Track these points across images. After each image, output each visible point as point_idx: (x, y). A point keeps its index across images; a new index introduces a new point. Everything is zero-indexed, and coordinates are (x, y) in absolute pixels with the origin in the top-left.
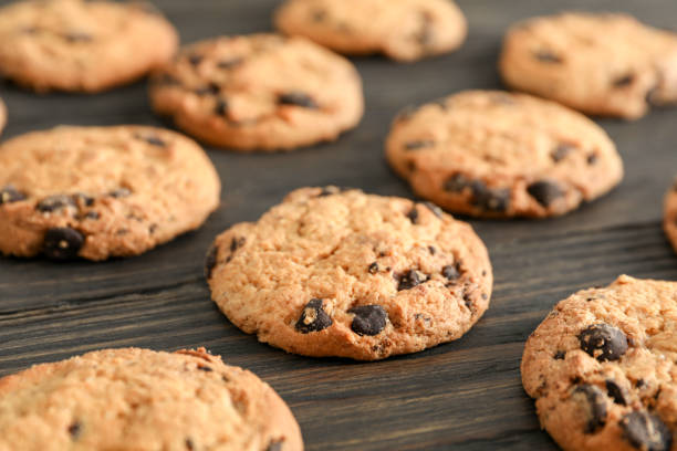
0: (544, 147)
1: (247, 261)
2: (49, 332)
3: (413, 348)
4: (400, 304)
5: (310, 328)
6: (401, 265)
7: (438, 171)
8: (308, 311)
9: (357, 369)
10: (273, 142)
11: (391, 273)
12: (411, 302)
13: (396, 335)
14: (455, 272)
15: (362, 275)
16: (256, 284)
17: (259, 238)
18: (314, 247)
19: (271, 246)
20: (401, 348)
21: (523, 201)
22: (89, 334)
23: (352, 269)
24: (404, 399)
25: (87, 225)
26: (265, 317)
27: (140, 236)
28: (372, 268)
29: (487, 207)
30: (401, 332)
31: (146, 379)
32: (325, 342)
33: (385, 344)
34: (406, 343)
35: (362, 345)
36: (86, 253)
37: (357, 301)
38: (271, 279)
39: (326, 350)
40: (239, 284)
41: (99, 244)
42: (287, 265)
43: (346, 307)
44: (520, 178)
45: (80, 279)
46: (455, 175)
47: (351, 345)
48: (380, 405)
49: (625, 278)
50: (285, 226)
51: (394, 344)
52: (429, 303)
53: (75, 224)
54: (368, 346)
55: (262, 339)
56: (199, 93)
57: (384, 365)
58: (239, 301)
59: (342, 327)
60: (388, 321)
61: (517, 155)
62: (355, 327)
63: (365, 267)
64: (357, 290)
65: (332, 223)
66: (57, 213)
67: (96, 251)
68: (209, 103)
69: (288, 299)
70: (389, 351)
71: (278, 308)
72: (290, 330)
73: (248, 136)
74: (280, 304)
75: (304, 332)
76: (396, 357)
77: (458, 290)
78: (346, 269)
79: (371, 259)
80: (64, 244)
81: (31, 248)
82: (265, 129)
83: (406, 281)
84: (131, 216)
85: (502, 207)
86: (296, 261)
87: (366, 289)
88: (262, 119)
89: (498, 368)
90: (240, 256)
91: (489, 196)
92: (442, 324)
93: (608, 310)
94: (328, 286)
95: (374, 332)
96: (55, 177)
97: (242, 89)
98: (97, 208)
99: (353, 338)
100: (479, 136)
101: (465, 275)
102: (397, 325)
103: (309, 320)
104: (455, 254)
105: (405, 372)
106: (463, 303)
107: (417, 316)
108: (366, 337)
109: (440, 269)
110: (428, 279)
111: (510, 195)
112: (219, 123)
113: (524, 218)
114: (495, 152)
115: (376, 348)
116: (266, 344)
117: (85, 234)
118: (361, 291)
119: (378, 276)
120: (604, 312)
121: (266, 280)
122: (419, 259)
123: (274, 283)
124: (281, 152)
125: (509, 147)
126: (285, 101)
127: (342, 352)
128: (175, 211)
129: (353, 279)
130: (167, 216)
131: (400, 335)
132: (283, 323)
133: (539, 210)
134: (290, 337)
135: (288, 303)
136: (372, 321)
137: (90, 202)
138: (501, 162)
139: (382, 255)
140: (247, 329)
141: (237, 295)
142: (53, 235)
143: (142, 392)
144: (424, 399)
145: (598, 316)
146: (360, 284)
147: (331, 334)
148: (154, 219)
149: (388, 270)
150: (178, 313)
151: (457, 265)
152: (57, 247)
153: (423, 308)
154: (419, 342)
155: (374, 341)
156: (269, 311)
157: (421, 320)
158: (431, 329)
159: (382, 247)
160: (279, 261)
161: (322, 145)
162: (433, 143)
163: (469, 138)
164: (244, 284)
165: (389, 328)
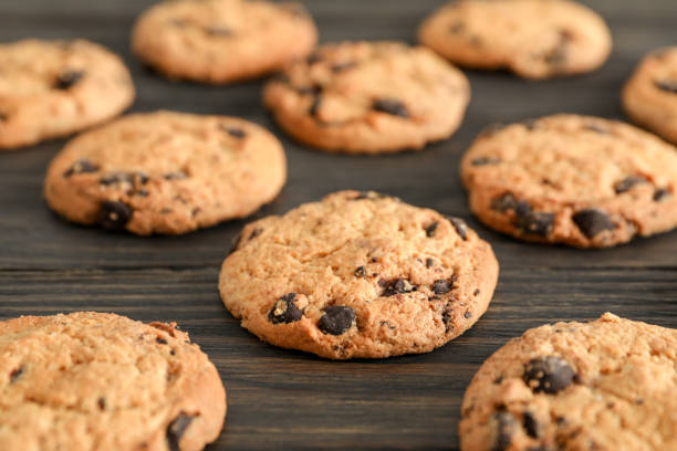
0: (611, 174)
1: (255, 251)
2: (69, 292)
3: (375, 354)
4: (370, 309)
5: (279, 319)
6: (390, 272)
7: (491, 188)
8: (279, 303)
9: (317, 365)
10: (356, 145)
11: (377, 279)
12: (383, 309)
13: (358, 338)
14: (445, 289)
15: (347, 277)
16: (251, 273)
17: (276, 231)
18: (317, 245)
19: (282, 239)
20: (361, 351)
21: (566, 228)
22: (100, 297)
23: (339, 272)
24: (344, 399)
25: (136, 201)
26: (247, 304)
27: (183, 217)
28: (360, 272)
29: (527, 230)
30: (364, 336)
32: (290, 335)
33: (346, 345)
34: (367, 347)
35: (323, 343)
36: (132, 227)
37: (334, 301)
38: (266, 270)
39: (291, 343)
40: (238, 271)
41: (143, 220)
42: (285, 259)
43: (321, 304)
45: (122, 249)
47: (313, 341)
48: (317, 402)
49: (609, 315)
50: (304, 223)
51: (355, 347)
52: (401, 312)
53: (126, 199)
54: (329, 345)
55: (244, 324)
56: (301, 92)
57: (344, 366)
58: (233, 286)
59: (308, 324)
60: (354, 323)
61: (576, 181)
62: (321, 325)
63: (353, 270)
64: (335, 291)
65: (348, 226)
66: (113, 187)
67: (140, 225)
68: (306, 103)
69: (270, 289)
70: (350, 352)
71: (259, 297)
72: (263, 319)
73: (333, 137)
74: (261, 293)
75: (275, 323)
76: (356, 360)
77: (440, 306)
78: (335, 269)
79: (362, 261)
80: (113, 216)
81: (88, 216)
82: (349, 132)
83: (391, 288)
84: (178, 198)
85: (542, 231)
86: (295, 256)
87: (344, 291)
88: (351, 122)
89: (453, 386)
90: (255, 243)
91: (530, 219)
92: (407, 335)
93: (569, 344)
94: (310, 283)
95: (337, 332)
96: (128, 155)
97: (341, 92)
98: (150, 187)
99: (315, 333)
100: (548, 158)
101: (454, 291)
102: (361, 329)
103: (279, 312)
104: (456, 270)
105: (361, 375)
106: (440, 317)
107: (383, 323)
108: (329, 336)
109: (431, 282)
110: (414, 289)
111: (553, 220)
112: (309, 123)
113: (564, 245)
114: (554, 177)
115: (336, 348)
116: (245, 330)
117: (132, 209)
118: (339, 292)
119: (363, 281)
120: (564, 345)
121: (260, 270)
122: (410, 269)
123: (267, 274)
124: (364, 155)
125: (572, 172)
126: (380, 107)
127: (306, 347)
128: (223, 199)
129: (337, 280)
130: (213, 201)
131: (362, 338)
132: (258, 311)
133: (584, 241)
134: (259, 323)
135: (268, 293)
136: (338, 322)
137: (145, 181)
138: (557, 187)
139: (374, 261)
140: (235, 314)
141: (233, 281)
142: (106, 207)
144: (363, 403)
145: (556, 349)
146: (341, 285)
147: (295, 328)
148: (198, 202)
149: (375, 275)
150: (186, 291)
151: (451, 285)
152: (108, 218)
153: (393, 316)
154: (383, 349)
155: (335, 340)
156: (252, 299)
157: (386, 327)
158: (395, 338)
159: (377, 253)
160: (279, 254)
162: (499, 160)
163: (537, 160)
164: (242, 271)
165: (354, 330)
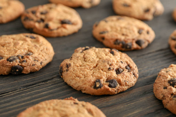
0: (136, 30)
1: (74, 71)
2: (22, 97)
3: (125, 90)
4: (120, 78)
5: (98, 88)
6: (116, 67)
7: (112, 39)
8: (97, 83)
9: (112, 97)
10: (62, 34)
12: (122, 78)
13: (120, 87)
14: (129, 67)
15: (107, 71)
16: (78, 77)
17: (74, 63)
18: (91, 65)
19: (79, 66)
20: (122, 90)
21: (135, 46)
22: (34, 96)
23: (104, 70)
24: (127, 104)
25: (24, 64)
26: (84, 86)
28: (109, 69)
29: (126, 48)
30: (122, 86)
31: (63, 109)
32: (103, 91)
33: (118, 90)
34: (123, 89)
35: (113, 91)
36: (24, 72)
37: (108, 79)
38: (83, 75)
39: (103, 93)
40: (74, 77)
42: (86, 71)
43: (105, 80)
44: (133, 39)
46: (117, 40)
47: (110, 91)
48: (121, 107)
49: (173, 65)
50: (80, 59)
51: (120, 89)
52: (126, 77)
53: (20, 64)
54: (114, 91)
55: (83, 92)
56: (39, 22)
57: (118, 95)
58: (75, 82)
59: (107, 87)
60: (118, 83)
61: (130, 33)
62: (110, 86)
63: (107, 69)
64: (107, 76)
65: (93, 57)
66: (14, 62)
67: (27, 71)
68: (42, 25)
69: (90, 80)
70: (119, 91)
71: (87, 83)
72: (92, 89)
73: (55, 33)
74: (88, 82)
75: (96, 89)
76: (121, 92)
77: (132, 72)
78: (102, 70)
79: (108, 67)
80: (18, 70)
83: (118, 71)
84: (35, 60)
85: (130, 48)
86: (87, 69)
87: (110, 75)
88: (58, 28)
90: (71, 69)
91: (127, 45)
92: (131, 83)
93: (173, 74)
94: (99, 75)
95: (115, 87)
98: (26, 59)
99: (110, 89)
100: (119, 29)
101: (132, 68)
102: (120, 84)
103: (98, 86)
104: (127, 62)
106: (134, 76)
107: (125, 81)
108: (113, 88)
109: (125, 67)
110: (123, 70)
112: (47, 30)
114: (125, 33)
115: (116, 91)
116: (85, 93)
117: (23, 67)
118: (108, 76)
119: (111, 71)
120: (172, 75)
121: (81, 75)
122: (120, 65)
123: (84, 76)
124: (64, 37)
125: (128, 31)
126: (63, 23)
127: (107, 93)
129: (105, 73)
130: (44, 59)
131: (121, 87)
132: (90, 87)
133: (139, 47)
134: (92, 90)
135: (90, 81)
136: (114, 84)
137: (23, 57)
138: (127, 35)
139: (111, 65)
140: (78, 89)
141: (74, 80)
142: (14, 68)
143: (64, 113)
144: (132, 103)
145: (171, 76)
146: (108, 74)
147: (104, 89)
148: (41, 60)
149: (113, 69)
151: (129, 65)
152: (15, 71)
153: (125, 79)
154: (126, 88)
155: (115, 89)
156: (85, 84)
157: (126, 82)
158: (129, 84)
159: (110, 63)
160: (83, 70)
161: (74, 34)
162: (108, 32)
163: (117, 30)
164: (75, 77)
165: (118, 85)
